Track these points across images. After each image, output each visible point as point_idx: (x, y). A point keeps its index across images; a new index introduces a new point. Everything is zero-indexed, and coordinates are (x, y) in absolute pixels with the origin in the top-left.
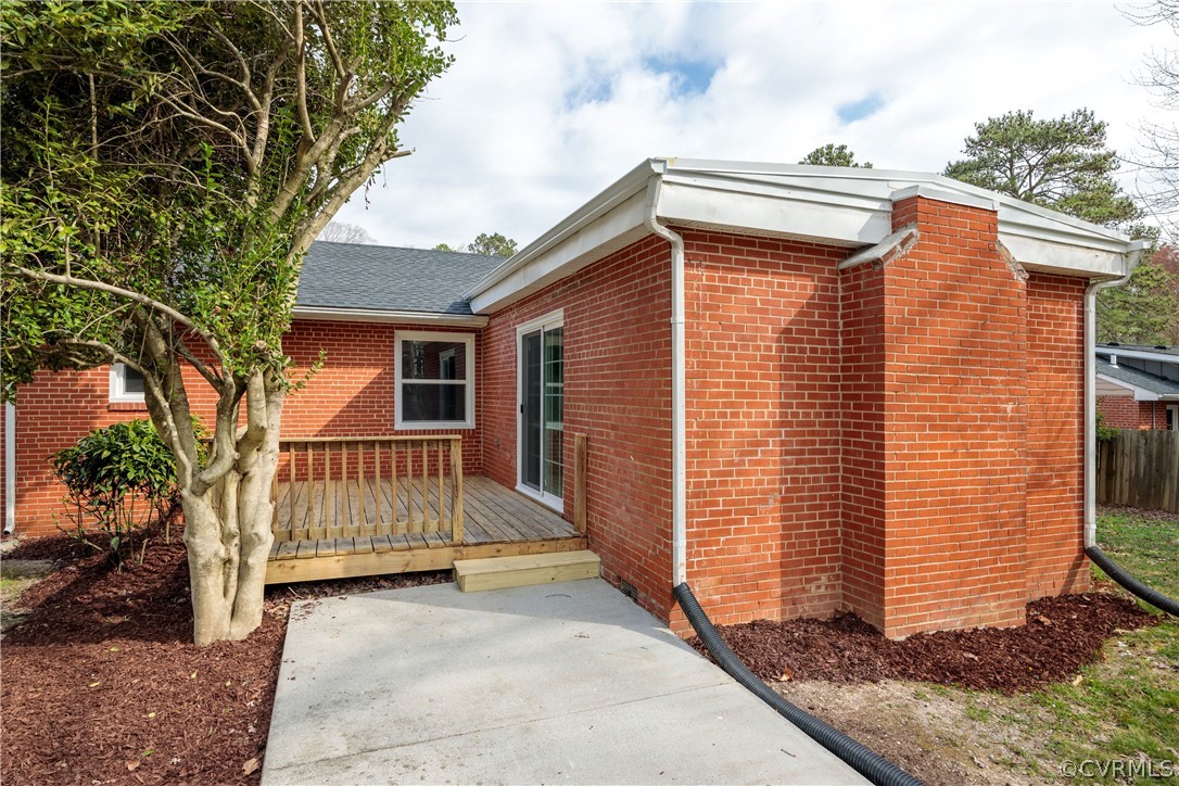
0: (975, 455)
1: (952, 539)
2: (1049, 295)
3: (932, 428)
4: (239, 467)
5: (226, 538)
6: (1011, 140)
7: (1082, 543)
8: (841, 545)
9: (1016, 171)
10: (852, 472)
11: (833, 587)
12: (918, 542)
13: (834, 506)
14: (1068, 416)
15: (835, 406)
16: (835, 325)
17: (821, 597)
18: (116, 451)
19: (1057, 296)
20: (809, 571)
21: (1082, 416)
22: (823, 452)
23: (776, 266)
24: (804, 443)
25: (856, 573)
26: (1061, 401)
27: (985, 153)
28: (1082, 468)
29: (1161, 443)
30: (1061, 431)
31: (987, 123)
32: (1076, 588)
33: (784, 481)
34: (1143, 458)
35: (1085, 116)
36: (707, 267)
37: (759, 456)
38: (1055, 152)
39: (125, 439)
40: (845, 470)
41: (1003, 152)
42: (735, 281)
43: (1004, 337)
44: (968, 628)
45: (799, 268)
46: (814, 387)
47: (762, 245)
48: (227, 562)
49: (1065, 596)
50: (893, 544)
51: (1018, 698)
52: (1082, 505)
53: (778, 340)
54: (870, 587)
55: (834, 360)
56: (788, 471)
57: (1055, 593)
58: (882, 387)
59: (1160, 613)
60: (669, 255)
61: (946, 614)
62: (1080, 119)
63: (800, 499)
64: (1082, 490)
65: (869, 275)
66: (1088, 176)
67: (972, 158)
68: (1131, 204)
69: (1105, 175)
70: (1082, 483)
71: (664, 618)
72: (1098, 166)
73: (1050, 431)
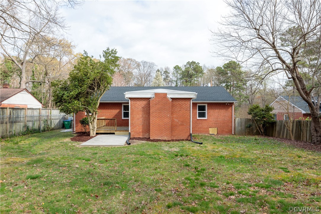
0: (163, 120)
3: (157, 117)
4: (93, 120)
5: (92, 127)
7: (190, 133)
12: (155, 130)
18: (85, 120)
20: (146, 133)
32: (189, 139)
33: (142, 123)
39: (86, 119)
43: (168, 107)
46: (146, 113)
48: (93, 129)
50: (151, 129)
53: (142, 108)
61: (158, 137)
63: (145, 125)
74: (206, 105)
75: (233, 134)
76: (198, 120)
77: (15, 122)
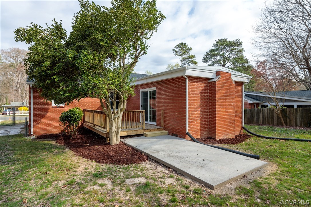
0: (228, 111)
1: (225, 124)
2: (237, 85)
3: (222, 107)
5: (115, 127)
6: (223, 45)
7: (242, 126)
8: (208, 126)
9: (224, 52)
10: (210, 114)
11: (207, 133)
12: (221, 125)
13: (208, 120)
14: (240, 105)
15: (208, 104)
16: (208, 91)
17: (206, 135)
19: (238, 85)
20: (204, 130)
21: (242, 105)
22: (206, 111)
23: (199, 82)
24: (203, 110)
25: (211, 130)
26: (239, 103)
27: (217, 47)
28: (242, 114)
29: (253, 111)
30: (238, 108)
31: (218, 41)
32: (241, 134)
33: (201, 116)
34: (250, 114)
35: (238, 40)
36: (190, 82)
37: (197, 112)
38: (232, 48)
40: (209, 114)
41: (221, 47)
42: (194, 84)
43: (232, 93)
44: (227, 138)
45: (203, 82)
46: (205, 101)
47: (198, 78)
49: (239, 135)
50: (217, 125)
51: (236, 145)
52: (242, 120)
53: (200, 94)
54: (214, 132)
55: (207, 97)
56: (201, 115)
57: (238, 134)
58: (216, 101)
59: (253, 136)
60: (185, 80)
61: (224, 136)
62: (237, 41)
63: (203, 119)
64: (242, 117)
65: (213, 83)
66: (239, 54)
67: (215, 48)
68: (247, 60)
69: (242, 53)
70: (242, 116)
71: (184, 138)
72: (241, 51)
73: (237, 108)
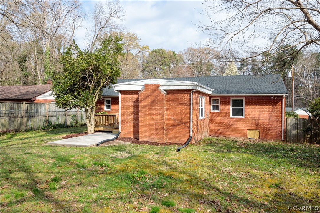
0: (153, 118)
12: (144, 129)
20: (137, 132)
23: (133, 94)
26: (185, 111)
30: (185, 116)
33: (133, 121)
36: (123, 95)
37: (130, 117)
42: (127, 96)
44: (152, 141)
48: (90, 126)
50: (140, 129)
53: (133, 103)
63: (136, 123)
74: (243, 99)
75: (283, 140)
76: (231, 118)
77: (33, 117)
